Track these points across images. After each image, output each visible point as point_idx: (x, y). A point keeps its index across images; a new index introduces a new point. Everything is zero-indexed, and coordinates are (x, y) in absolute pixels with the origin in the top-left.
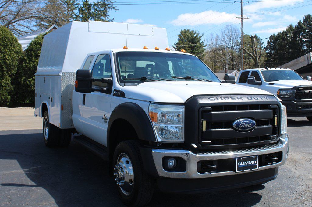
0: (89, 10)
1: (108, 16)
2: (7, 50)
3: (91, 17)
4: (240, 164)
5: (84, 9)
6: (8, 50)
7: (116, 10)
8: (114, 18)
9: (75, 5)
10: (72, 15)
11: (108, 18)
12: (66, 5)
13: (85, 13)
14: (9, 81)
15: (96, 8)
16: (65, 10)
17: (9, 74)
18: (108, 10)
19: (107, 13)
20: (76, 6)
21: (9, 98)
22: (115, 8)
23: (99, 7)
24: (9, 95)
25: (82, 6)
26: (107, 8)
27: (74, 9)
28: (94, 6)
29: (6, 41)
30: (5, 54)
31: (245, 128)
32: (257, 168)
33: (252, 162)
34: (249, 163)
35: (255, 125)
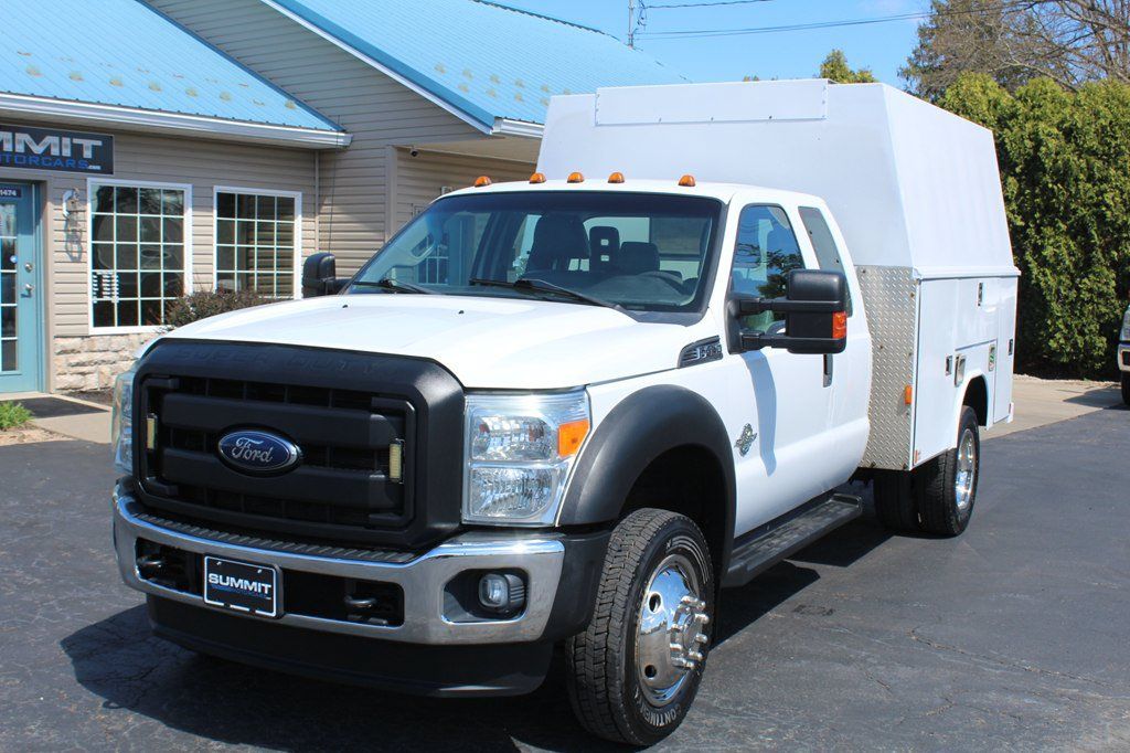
2: (1112, 172)
4: (214, 579)
6: (1116, 169)
14: (1107, 284)
17: (1112, 259)
21: (1101, 345)
24: (1100, 335)
29: (1116, 139)
30: (1105, 186)
32: (274, 614)
33: (256, 586)
34: (243, 584)
35: (293, 460)
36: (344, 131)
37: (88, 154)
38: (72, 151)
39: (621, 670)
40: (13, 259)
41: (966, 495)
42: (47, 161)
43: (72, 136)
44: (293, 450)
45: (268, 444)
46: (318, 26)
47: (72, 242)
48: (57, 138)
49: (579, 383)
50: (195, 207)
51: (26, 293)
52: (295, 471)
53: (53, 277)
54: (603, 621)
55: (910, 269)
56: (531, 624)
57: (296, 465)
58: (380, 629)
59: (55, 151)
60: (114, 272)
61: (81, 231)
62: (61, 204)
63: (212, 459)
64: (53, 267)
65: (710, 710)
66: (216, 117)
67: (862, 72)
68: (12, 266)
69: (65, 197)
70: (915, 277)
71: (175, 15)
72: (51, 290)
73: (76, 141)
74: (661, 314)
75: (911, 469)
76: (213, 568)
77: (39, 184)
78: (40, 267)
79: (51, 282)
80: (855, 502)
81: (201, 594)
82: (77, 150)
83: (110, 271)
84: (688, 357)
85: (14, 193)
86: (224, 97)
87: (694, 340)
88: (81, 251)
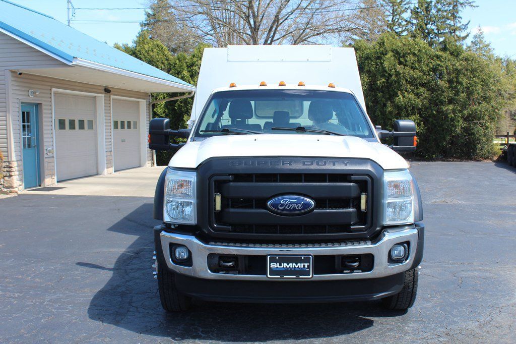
0: (427, 11)
1: (459, 19)
3: (431, 23)
5: (419, 10)
7: (474, 6)
8: (469, 22)
9: (405, 4)
10: (400, 21)
11: (460, 23)
12: (391, 6)
13: (420, 17)
15: (439, 6)
16: (389, 14)
18: (460, 8)
19: (458, 13)
20: (407, 6)
22: (471, 4)
23: (444, 5)
25: (417, 6)
26: (459, 5)
27: (402, 12)
28: (435, 4)
31: (290, 210)
33: (299, 265)
35: (312, 207)
44: (312, 202)
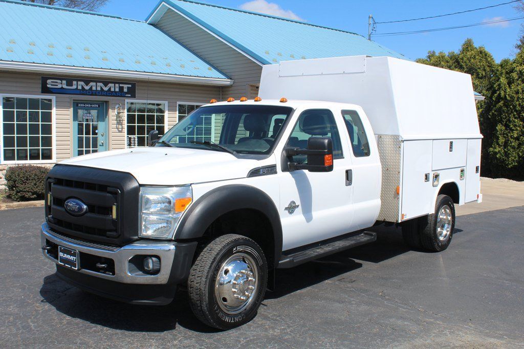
4: (61, 254)
31: (72, 211)
32: (77, 269)
33: (72, 258)
34: (68, 257)
35: (84, 210)
36: (230, 79)
37: (125, 90)
38: (119, 89)
39: (206, 298)
40: (97, 131)
41: (446, 235)
42: (110, 93)
43: (119, 83)
44: (85, 207)
45: (77, 204)
46: (220, 37)
47: (119, 124)
48: (113, 85)
49: (188, 182)
50: (169, 110)
51: (101, 144)
52: (86, 215)
53: (111, 138)
54: (199, 278)
55: (399, 136)
56: (163, 277)
57: (86, 212)
58: (108, 276)
59: (112, 89)
60: (136, 136)
61: (122, 120)
62: (115, 110)
63: (63, 209)
64: (111, 134)
65: (266, 318)
66: (176, 74)
67: (480, 48)
68: (96, 134)
69: (116, 107)
70: (400, 139)
71: (171, 34)
72: (110, 144)
73: (121, 85)
74: (252, 155)
75: (400, 221)
76: (61, 251)
77: (107, 102)
78: (106, 134)
79: (110, 141)
80: (372, 235)
81: (58, 260)
82: (121, 89)
83: (134, 136)
84: (255, 173)
85: (97, 106)
86: (182, 66)
87: (260, 166)
88: (122, 128)
